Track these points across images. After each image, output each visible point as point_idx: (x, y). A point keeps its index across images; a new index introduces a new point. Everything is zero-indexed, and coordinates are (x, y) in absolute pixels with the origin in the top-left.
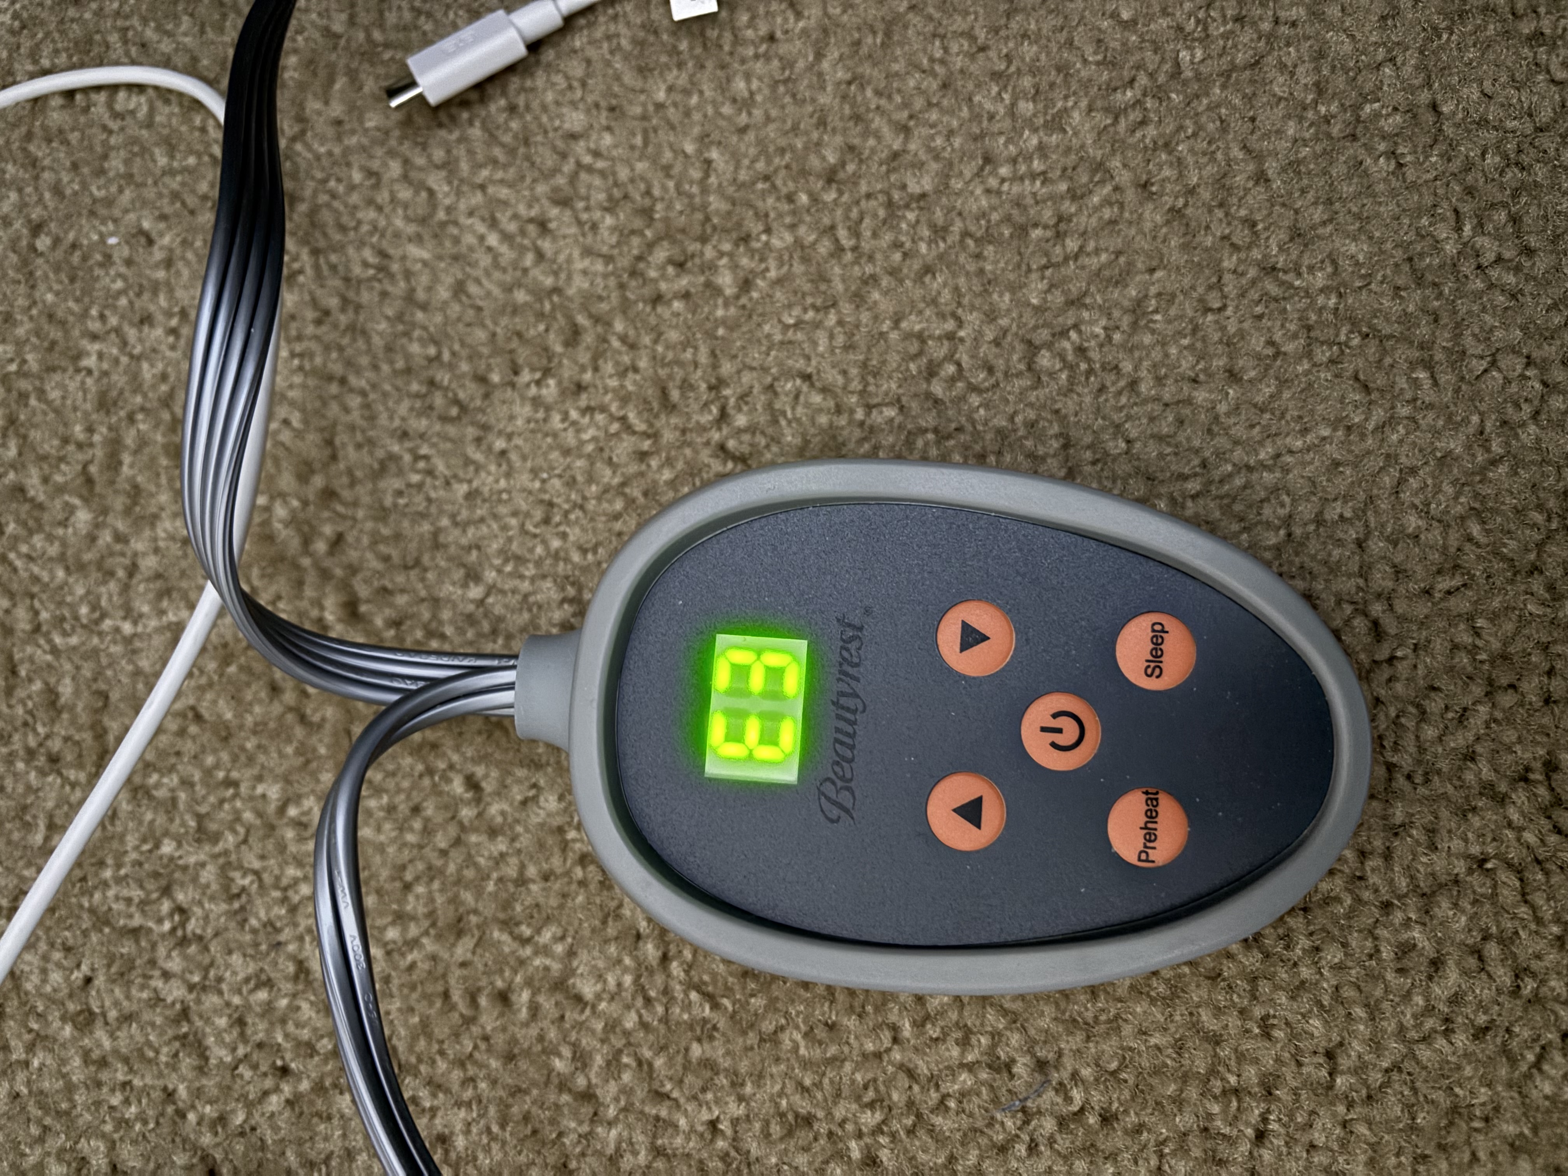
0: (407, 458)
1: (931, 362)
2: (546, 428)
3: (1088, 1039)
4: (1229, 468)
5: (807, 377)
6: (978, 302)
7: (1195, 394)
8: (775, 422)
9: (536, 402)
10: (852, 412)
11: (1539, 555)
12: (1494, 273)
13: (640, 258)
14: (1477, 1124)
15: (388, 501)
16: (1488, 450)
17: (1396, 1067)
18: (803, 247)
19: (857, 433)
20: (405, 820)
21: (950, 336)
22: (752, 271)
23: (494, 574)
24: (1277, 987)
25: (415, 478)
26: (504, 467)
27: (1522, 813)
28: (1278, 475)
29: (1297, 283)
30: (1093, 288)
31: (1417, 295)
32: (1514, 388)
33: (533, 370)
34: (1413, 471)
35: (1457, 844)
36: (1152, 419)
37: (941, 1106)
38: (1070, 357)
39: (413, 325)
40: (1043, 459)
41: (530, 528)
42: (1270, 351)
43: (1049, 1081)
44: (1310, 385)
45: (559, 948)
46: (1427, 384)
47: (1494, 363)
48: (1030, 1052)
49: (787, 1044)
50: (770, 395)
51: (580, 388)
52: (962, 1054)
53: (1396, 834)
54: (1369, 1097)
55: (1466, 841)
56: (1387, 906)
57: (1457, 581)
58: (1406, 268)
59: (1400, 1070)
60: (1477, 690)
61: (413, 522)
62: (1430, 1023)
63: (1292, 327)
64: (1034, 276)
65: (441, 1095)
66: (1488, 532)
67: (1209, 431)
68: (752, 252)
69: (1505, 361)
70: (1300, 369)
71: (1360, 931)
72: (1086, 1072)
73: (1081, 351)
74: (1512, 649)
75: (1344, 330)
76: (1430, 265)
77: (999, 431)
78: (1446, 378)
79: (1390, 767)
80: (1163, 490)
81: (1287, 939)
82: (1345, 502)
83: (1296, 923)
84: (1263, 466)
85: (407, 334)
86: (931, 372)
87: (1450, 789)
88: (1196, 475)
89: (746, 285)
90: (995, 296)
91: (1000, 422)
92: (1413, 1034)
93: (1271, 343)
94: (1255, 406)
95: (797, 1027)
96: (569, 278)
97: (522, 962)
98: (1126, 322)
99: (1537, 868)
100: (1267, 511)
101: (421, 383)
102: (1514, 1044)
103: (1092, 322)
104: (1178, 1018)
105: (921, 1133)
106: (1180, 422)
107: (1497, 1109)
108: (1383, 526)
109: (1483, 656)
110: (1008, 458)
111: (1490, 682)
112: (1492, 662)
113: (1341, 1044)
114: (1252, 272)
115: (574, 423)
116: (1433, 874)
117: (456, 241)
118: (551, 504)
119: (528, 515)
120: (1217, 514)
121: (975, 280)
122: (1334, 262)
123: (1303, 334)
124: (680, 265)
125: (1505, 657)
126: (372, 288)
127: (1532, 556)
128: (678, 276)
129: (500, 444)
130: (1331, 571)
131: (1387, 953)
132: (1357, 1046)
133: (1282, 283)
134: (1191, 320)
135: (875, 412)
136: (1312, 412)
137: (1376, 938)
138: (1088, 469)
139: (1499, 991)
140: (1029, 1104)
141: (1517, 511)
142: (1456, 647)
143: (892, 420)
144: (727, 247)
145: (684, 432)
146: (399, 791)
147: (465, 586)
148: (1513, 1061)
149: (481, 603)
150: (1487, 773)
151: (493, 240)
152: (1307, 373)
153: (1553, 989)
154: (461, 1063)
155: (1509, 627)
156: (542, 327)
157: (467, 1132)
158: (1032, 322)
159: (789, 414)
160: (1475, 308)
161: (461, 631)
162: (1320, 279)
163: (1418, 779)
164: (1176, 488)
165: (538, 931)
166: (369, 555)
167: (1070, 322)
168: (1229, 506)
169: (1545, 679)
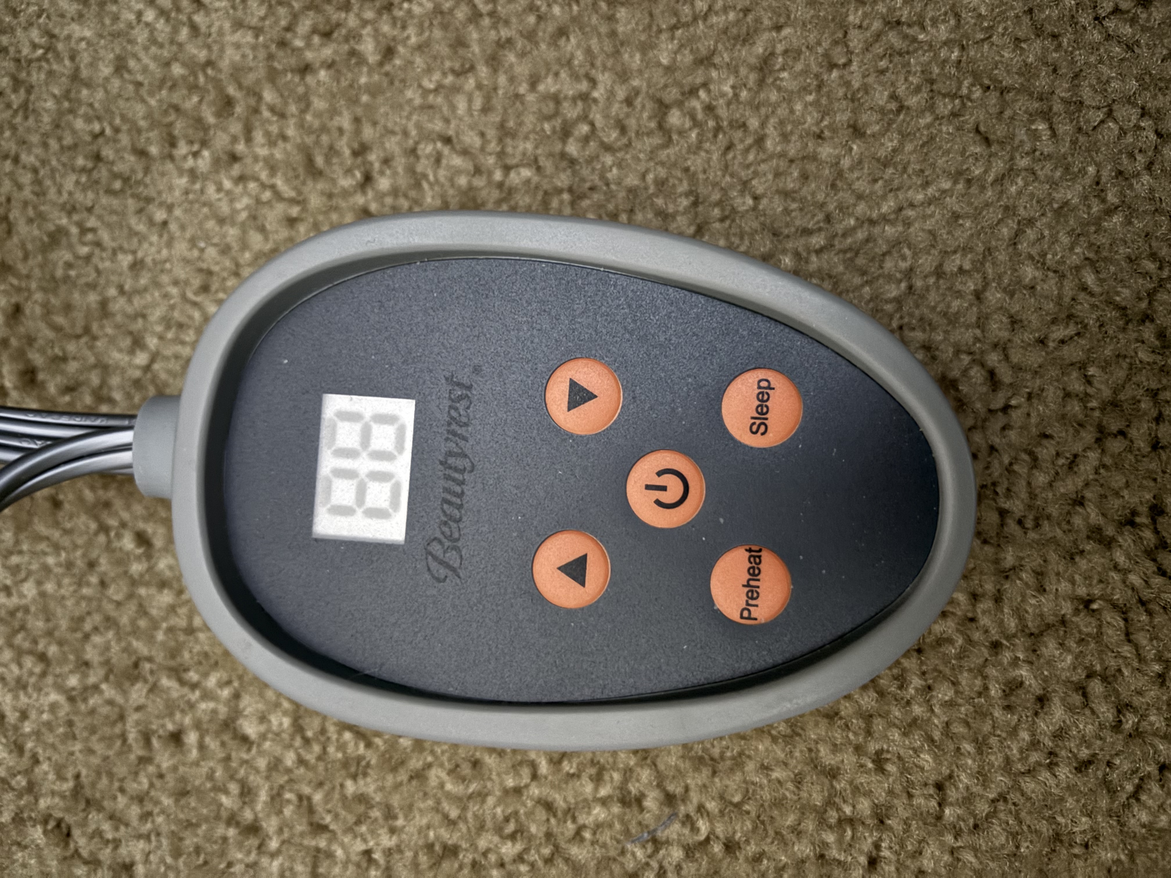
0: (74, 230)
1: (565, 122)
2: (203, 198)
3: (714, 773)
4: (852, 222)
5: (447, 140)
6: (609, 63)
7: (820, 149)
8: (418, 185)
9: (193, 174)
10: (490, 173)
11: (1150, 303)
12: (1111, 24)
13: (288, 29)
14: (1076, 850)
15: (59, 273)
16: (1104, 201)
17: (1002, 797)
18: (442, 13)
19: (496, 194)
20: (83, 575)
21: (584, 97)
22: (394, 39)
23: (155, 341)
24: (892, 725)
25: (84, 250)
26: (165, 237)
27: (1129, 557)
28: (900, 229)
29: (921, 37)
30: (720, 46)
31: (1038, 44)
32: (1129, 139)
33: (191, 142)
34: (1031, 222)
35: (1064, 587)
36: (777, 175)
37: (578, 836)
38: (700, 116)
39: (79, 102)
40: (673, 216)
41: (190, 295)
42: (893, 106)
43: (676, 814)
44: (932, 138)
45: (226, 693)
46: (1046, 135)
47: (1110, 114)
48: (660, 786)
49: (433, 782)
50: (412, 159)
51: (234, 158)
52: (596, 789)
53: (1007, 577)
54: (976, 826)
55: (1073, 582)
56: (996, 646)
57: (1071, 330)
58: (1026, 20)
59: (1005, 800)
60: (1088, 436)
61: (83, 293)
62: (1035, 757)
63: (915, 80)
64: (664, 37)
65: (122, 828)
66: (1102, 281)
67: (833, 186)
68: (394, 21)
69: (1122, 112)
70: (922, 122)
71: (970, 670)
72: (712, 806)
73: (709, 109)
74: (1122, 397)
75: (966, 83)
76: (1049, 17)
77: (632, 191)
78: (1065, 128)
79: (1003, 513)
80: (790, 245)
81: (902, 681)
82: (964, 255)
83: (911, 664)
84: (885, 219)
85: (71, 111)
86: (565, 133)
87: (1059, 533)
88: (820, 229)
89: (389, 53)
90: (626, 56)
91: (632, 180)
92: (1020, 767)
93: (893, 97)
94: (878, 160)
95: (442, 765)
96: (222, 50)
97: (192, 706)
98: (753, 77)
99: (1142, 609)
100: (889, 264)
101: (86, 157)
102: (1114, 776)
103: (721, 81)
104: (797, 754)
105: (560, 862)
106: (805, 177)
107: (1096, 838)
108: (1000, 277)
109: (1094, 404)
110: (639, 217)
111: (1101, 429)
112: (1103, 409)
113: (951, 777)
114: (877, 25)
115: (228, 193)
116: (1041, 616)
117: (116, 18)
118: (210, 273)
119: (187, 283)
120: (841, 268)
121: (606, 41)
122: (957, 16)
123: (926, 89)
124: (327, 35)
125: (1115, 404)
126: (40, 68)
127: (1144, 305)
128: (322, 45)
129: (160, 215)
130: (950, 322)
131: (995, 691)
132: (964, 779)
133: (905, 37)
134: (817, 76)
135: (513, 174)
136: (933, 165)
137: (985, 677)
138: (717, 225)
139: (1101, 726)
140: (659, 834)
141: (1130, 260)
142: (1067, 395)
143: (528, 181)
144: (369, 15)
145: (330, 196)
146: (76, 547)
147: (132, 352)
148: (1112, 792)
149: (147, 368)
150: (1094, 517)
151: (150, 15)
152: (928, 126)
153: (1152, 724)
154: (140, 799)
155: (1120, 374)
156: (195, 99)
157: (146, 861)
158: (662, 81)
159: (431, 178)
160: (1092, 59)
161: (129, 396)
162: (943, 32)
163: (1029, 524)
164: (799, 244)
165: (206, 675)
166: (42, 325)
167: (699, 80)
168: (852, 260)
169: (1154, 426)
